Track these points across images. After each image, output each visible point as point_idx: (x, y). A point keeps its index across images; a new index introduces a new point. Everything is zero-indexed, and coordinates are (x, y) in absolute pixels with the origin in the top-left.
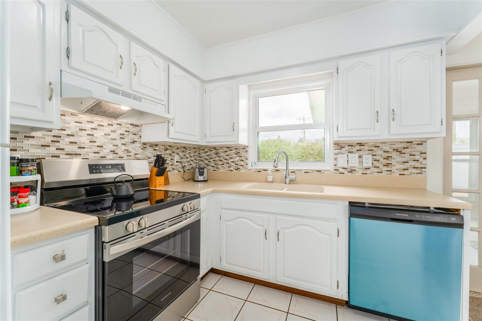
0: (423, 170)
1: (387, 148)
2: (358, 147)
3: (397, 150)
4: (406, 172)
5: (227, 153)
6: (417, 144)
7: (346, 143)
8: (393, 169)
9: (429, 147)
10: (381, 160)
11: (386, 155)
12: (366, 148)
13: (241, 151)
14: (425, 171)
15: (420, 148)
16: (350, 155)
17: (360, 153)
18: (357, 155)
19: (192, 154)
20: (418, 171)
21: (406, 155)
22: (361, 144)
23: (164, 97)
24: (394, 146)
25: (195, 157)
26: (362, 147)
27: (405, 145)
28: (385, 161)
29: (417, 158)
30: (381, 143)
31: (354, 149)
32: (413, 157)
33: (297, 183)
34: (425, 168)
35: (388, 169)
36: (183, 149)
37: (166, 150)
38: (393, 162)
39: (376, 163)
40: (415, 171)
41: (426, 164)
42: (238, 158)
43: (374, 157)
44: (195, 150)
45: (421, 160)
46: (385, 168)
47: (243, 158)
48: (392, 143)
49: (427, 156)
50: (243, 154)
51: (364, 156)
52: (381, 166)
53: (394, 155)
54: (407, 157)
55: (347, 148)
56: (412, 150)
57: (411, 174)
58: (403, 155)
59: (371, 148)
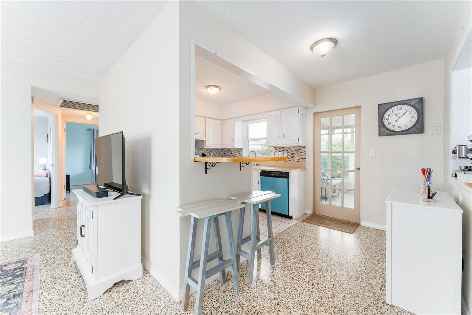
0: (305, 159)
1: (293, 150)
2: (283, 149)
3: (296, 150)
4: (299, 161)
5: (235, 152)
6: (303, 148)
7: (278, 147)
8: (295, 159)
9: (307, 149)
10: (291, 155)
11: (292, 153)
12: (285, 149)
13: (240, 151)
14: (306, 160)
15: (304, 149)
16: (280, 152)
17: (283, 152)
18: (282, 153)
19: (220, 152)
20: (303, 160)
21: (299, 153)
22: (283, 148)
23: (204, 132)
24: (295, 149)
25: (222, 154)
26: (284, 149)
27: (299, 148)
28: (292, 156)
29: (303, 154)
30: (291, 147)
31: (281, 150)
32: (302, 153)
33: (260, 166)
34: (306, 159)
35: (293, 159)
36: (216, 150)
37: (207, 151)
38: (295, 156)
39: (289, 156)
40: (302, 160)
41: (306, 157)
42: (239, 154)
43: (288, 153)
44: (222, 150)
45: (304, 155)
46: (292, 159)
47: (241, 154)
48: (295, 147)
49: (306, 153)
50: (241, 152)
51: (285, 153)
52: (291, 158)
53: (295, 152)
54: (300, 154)
55: (279, 149)
56: (301, 150)
57: (301, 161)
58: (298, 153)
59: (287, 150)
